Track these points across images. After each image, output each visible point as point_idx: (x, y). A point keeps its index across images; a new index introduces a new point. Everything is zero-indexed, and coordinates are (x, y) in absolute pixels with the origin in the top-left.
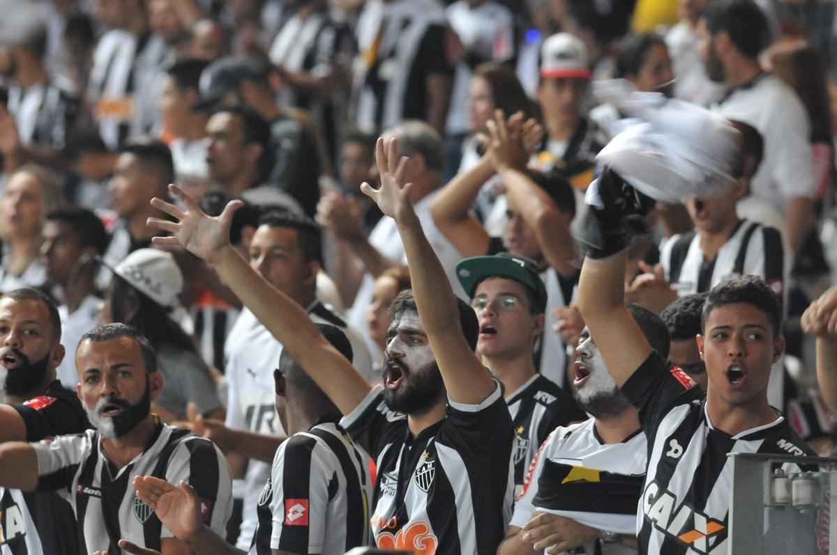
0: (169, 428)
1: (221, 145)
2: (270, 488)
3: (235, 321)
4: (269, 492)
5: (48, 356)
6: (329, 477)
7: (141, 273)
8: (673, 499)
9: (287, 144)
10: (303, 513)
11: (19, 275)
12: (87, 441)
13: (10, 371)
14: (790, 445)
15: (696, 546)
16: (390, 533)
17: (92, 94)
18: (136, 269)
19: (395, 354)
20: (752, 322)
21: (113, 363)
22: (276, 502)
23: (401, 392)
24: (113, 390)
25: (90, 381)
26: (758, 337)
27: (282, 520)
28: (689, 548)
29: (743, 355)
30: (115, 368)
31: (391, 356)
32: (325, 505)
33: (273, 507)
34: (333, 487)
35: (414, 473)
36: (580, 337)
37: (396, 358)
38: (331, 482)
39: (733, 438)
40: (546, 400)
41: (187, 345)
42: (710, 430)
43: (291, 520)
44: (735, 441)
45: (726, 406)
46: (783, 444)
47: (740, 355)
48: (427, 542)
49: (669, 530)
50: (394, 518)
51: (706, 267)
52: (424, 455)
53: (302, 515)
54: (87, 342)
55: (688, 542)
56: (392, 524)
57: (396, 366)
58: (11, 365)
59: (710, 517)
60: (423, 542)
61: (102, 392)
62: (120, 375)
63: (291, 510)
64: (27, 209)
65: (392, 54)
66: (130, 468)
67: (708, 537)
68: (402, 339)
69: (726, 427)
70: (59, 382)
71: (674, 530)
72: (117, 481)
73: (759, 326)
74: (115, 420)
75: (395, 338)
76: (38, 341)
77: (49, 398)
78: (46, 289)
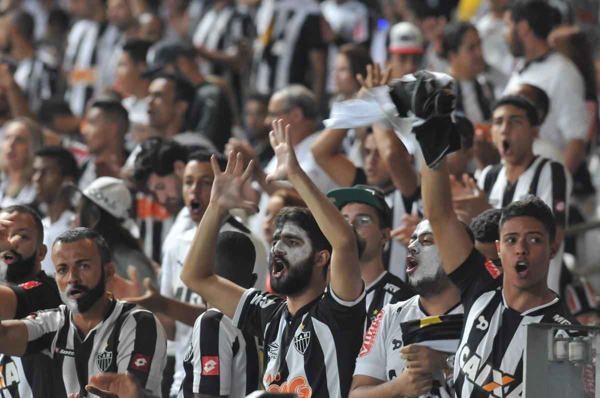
0: (121, 303)
1: (158, 101)
2: (192, 349)
3: (170, 228)
4: (191, 352)
5: (35, 253)
6: (233, 340)
7: (102, 194)
8: (479, 360)
9: (210, 103)
10: (215, 366)
11: (15, 196)
12: (61, 314)
13: (10, 266)
14: (562, 318)
15: (495, 393)
16: (276, 385)
17: (67, 66)
18: (98, 191)
19: (279, 252)
20: (532, 230)
21: (76, 259)
22: (195, 360)
23: (283, 280)
24: (77, 279)
25: (61, 271)
26: (537, 240)
27: (200, 372)
28: (490, 396)
29: (527, 253)
30: (79, 263)
31: (276, 254)
32: (230, 360)
33: (193, 363)
34: (236, 347)
35: (293, 339)
36: (411, 238)
37: (280, 255)
38: (234, 343)
39: (522, 315)
40: (393, 289)
41: (134, 245)
42: (506, 308)
43: (207, 372)
44: (523, 317)
45: (517, 290)
46: (557, 318)
47: (524, 253)
48: (305, 391)
49: (477, 382)
50: (279, 373)
51: (509, 188)
52: (301, 326)
53: (214, 367)
54: (59, 243)
55: (489, 390)
56: (277, 378)
57: (280, 261)
58: (10, 262)
59: (504, 372)
60: (302, 391)
61: (69, 280)
62: (82, 267)
63: (206, 365)
64: (20, 148)
65: (282, 36)
66: (94, 333)
67: (503, 387)
68: (284, 242)
69: (517, 306)
70: (43, 272)
71: (480, 382)
72: (85, 342)
73: (538, 233)
74: (79, 301)
75: (279, 241)
76: (29, 243)
77: (36, 282)
78: (34, 205)
